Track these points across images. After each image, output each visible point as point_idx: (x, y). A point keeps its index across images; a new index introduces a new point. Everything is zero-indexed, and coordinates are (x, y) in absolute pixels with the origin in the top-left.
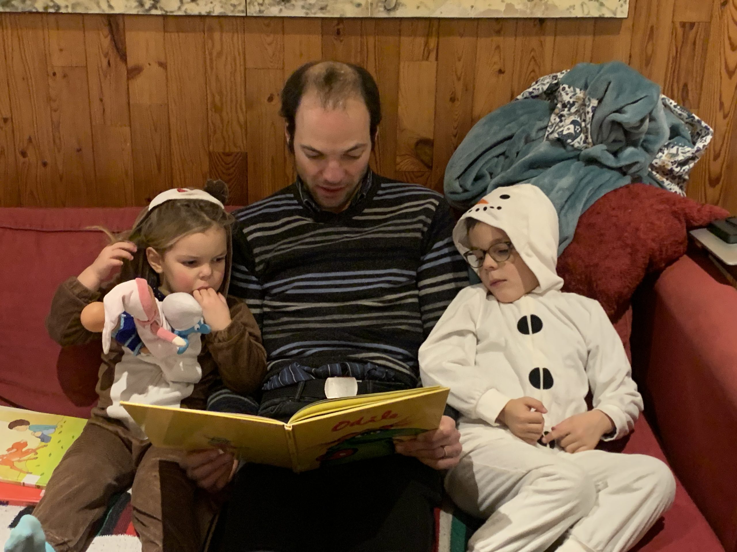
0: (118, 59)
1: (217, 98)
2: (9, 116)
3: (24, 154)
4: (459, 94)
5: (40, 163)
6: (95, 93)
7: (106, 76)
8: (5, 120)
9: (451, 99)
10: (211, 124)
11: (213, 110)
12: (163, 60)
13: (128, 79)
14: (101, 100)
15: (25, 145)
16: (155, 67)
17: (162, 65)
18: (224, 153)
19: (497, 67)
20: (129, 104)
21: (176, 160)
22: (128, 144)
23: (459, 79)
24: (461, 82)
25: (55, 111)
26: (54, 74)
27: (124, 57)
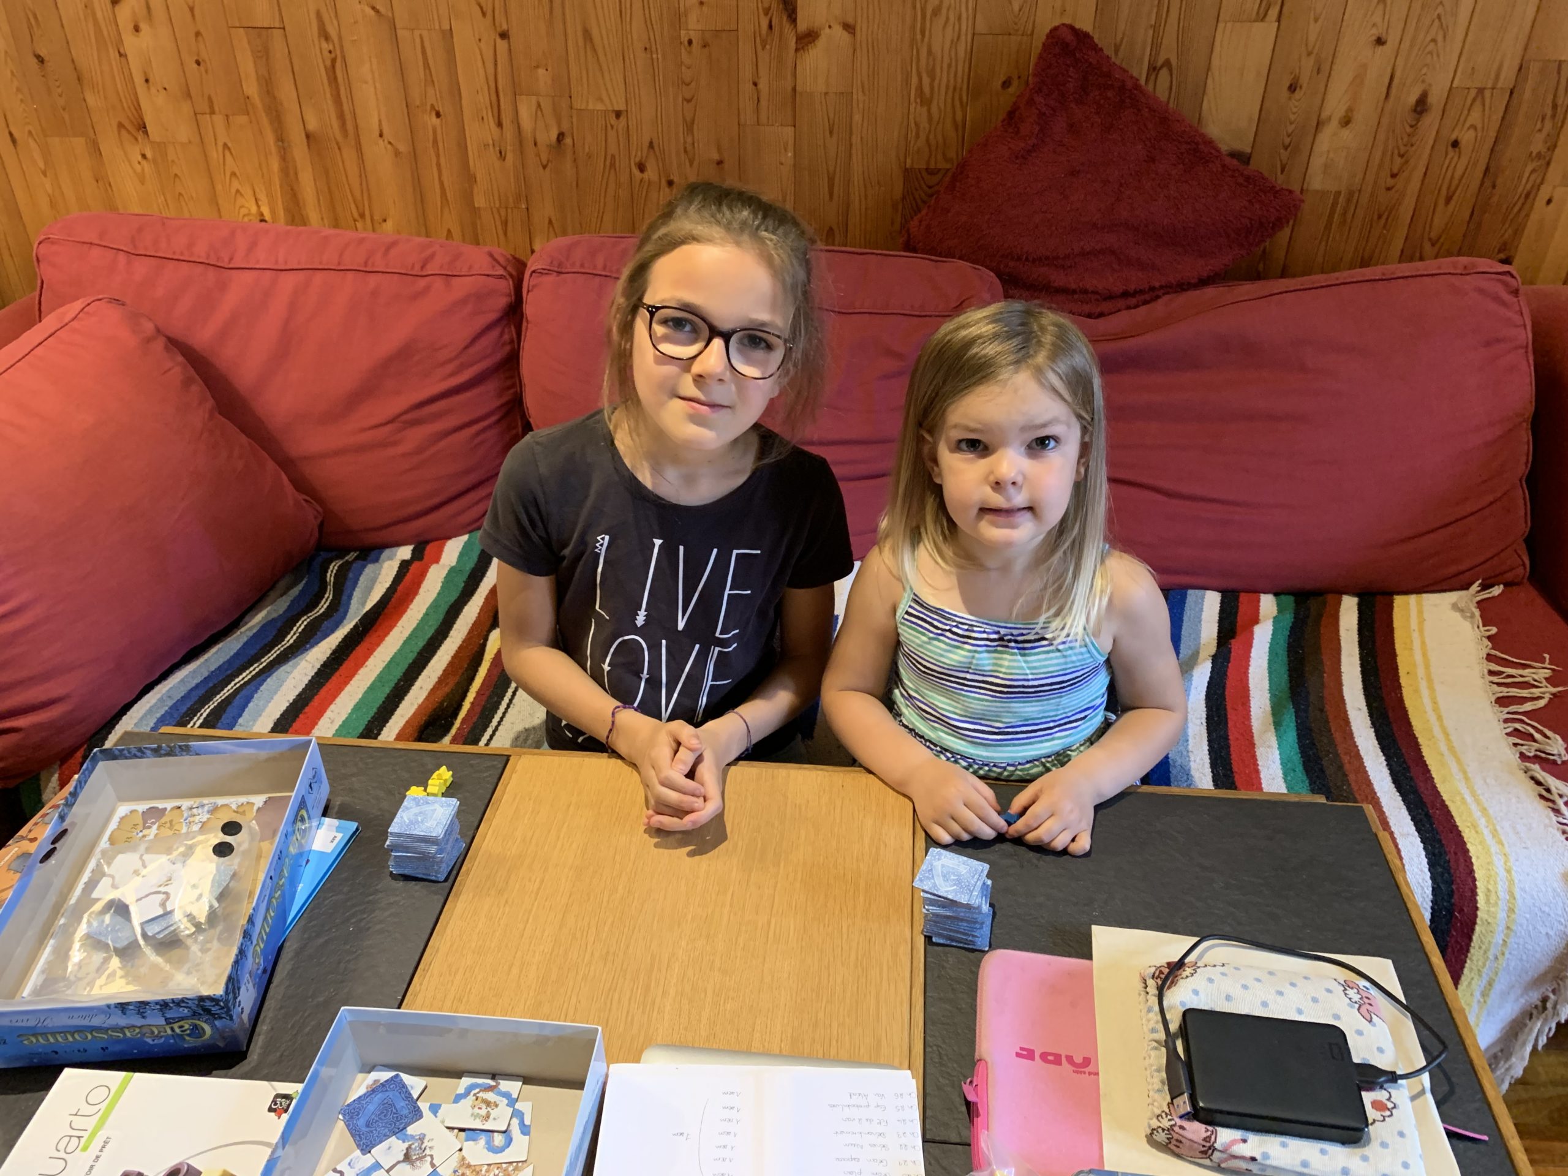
0: (785, 18)
1: (926, 80)
2: (621, 107)
3: (642, 168)
4: (1304, 80)
5: (664, 183)
6: (747, 72)
7: (764, 48)
8: (618, 114)
9: (1291, 86)
10: (913, 125)
11: (918, 100)
12: (850, 20)
13: (797, 50)
14: (755, 84)
15: (644, 155)
16: (838, 30)
17: (849, 28)
18: (927, 169)
19: (1375, 32)
20: (794, 89)
21: (856, 183)
22: (790, 154)
23: (1309, 54)
24: (1312, 59)
25: (689, 101)
26: (690, 42)
27: (792, 15)
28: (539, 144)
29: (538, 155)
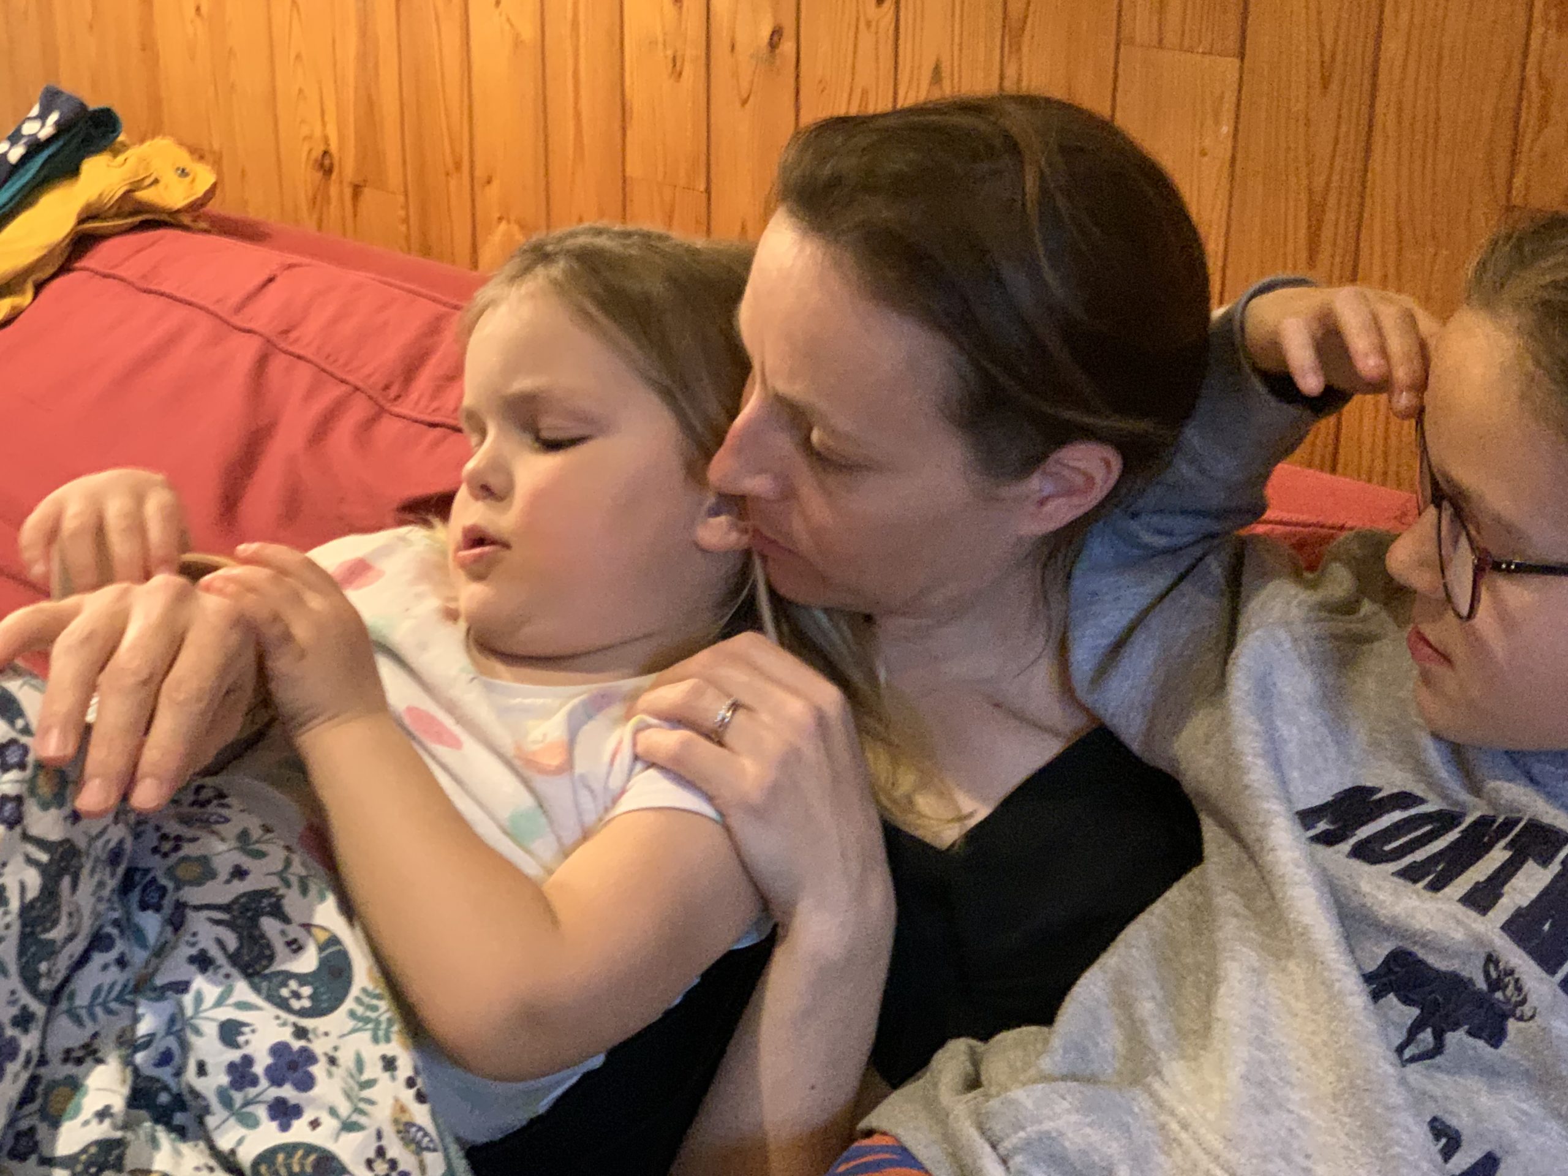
22: (1225, 130)
28: (738, 47)
29: (735, 75)
